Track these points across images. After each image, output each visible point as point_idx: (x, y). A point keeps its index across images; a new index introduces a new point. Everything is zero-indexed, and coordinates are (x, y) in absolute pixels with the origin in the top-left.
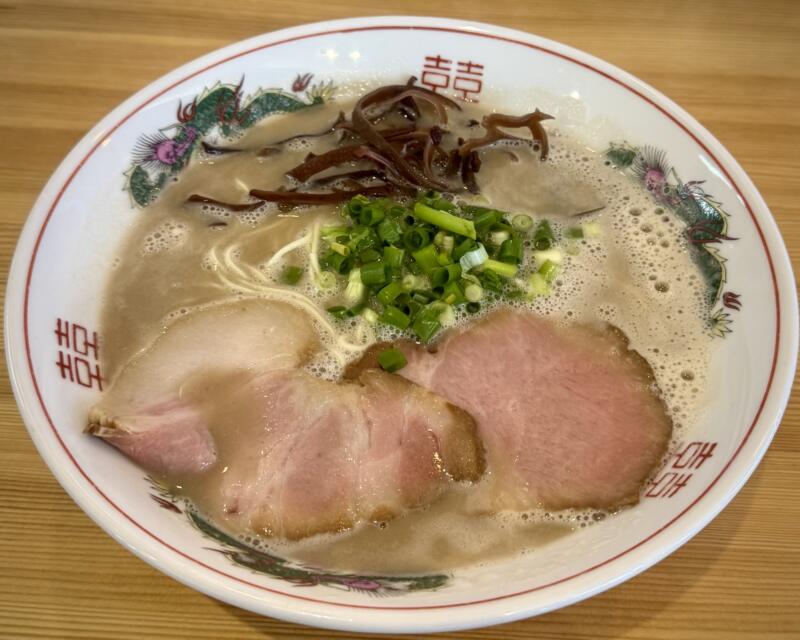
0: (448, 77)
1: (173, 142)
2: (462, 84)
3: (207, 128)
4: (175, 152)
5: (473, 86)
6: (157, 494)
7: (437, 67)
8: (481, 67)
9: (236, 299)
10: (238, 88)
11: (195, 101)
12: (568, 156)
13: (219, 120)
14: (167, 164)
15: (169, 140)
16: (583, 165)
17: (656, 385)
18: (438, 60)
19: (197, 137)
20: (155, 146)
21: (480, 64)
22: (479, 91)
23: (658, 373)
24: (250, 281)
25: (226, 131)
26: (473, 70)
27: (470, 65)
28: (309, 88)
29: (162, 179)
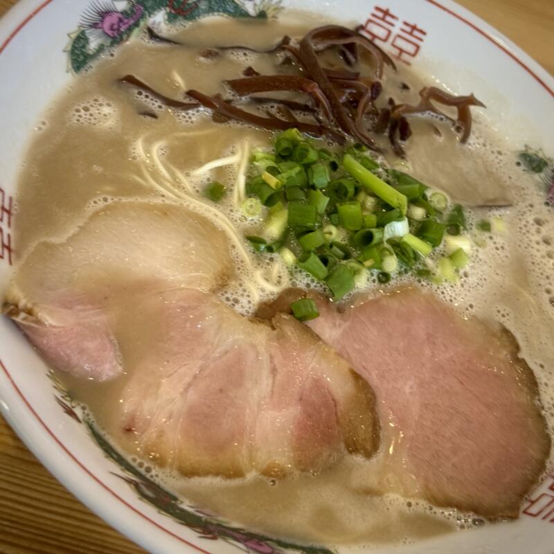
0: (390, 32)
1: (120, 16)
2: (400, 43)
3: (154, 9)
4: (119, 26)
5: (411, 48)
6: (59, 395)
7: (383, 19)
8: (424, 33)
9: (159, 201)
12: (484, 145)
13: (167, 6)
14: (109, 35)
15: (117, 12)
16: (497, 157)
17: (539, 400)
18: (386, 13)
19: (143, 16)
20: (104, 14)
21: (424, 29)
22: (414, 55)
23: (542, 388)
24: (174, 186)
25: (171, 18)
26: (416, 33)
27: (414, 28)
29: (101, 49)
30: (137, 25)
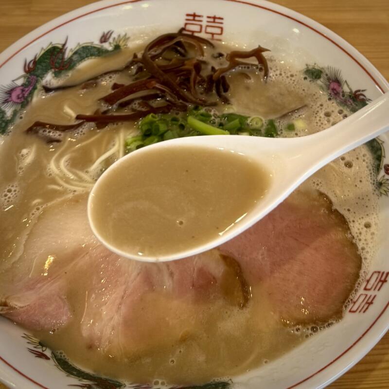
0: (201, 26)
1: (22, 88)
2: (209, 30)
3: (44, 74)
4: (24, 94)
5: (218, 31)
6: (31, 347)
7: (194, 20)
8: (222, 19)
9: (70, 196)
10: (64, 45)
11: (35, 58)
12: (281, 74)
13: (51, 68)
14: (18, 103)
15: (19, 87)
16: (291, 79)
17: (351, 233)
18: (194, 15)
19: (37, 81)
20: (10, 92)
21: (221, 17)
22: (221, 34)
23: (351, 225)
24: (80, 182)
25: (57, 75)
26: (217, 20)
27: (215, 18)
28: (111, 40)
29: (15, 113)
30: (35, 88)
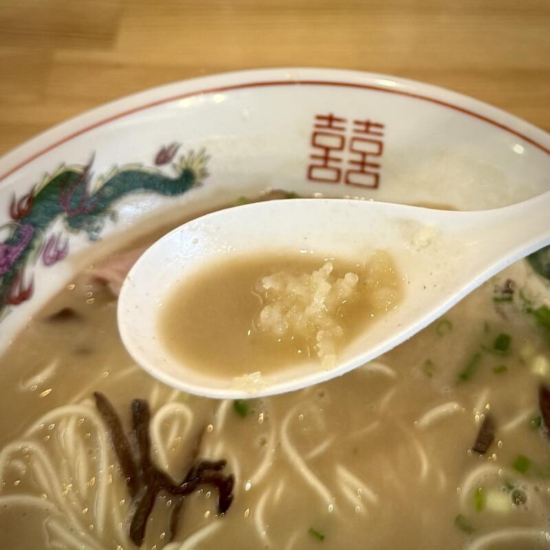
0: (343, 139)
1: (4, 247)
2: (359, 146)
4: (8, 259)
5: (373, 148)
7: (330, 127)
8: (382, 126)
10: (87, 168)
11: (32, 191)
13: (62, 211)
18: (331, 119)
19: (34, 236)
22: (379, 154)
25: (74, 223)
26: (372, 129)
27: (368, 124)
28: (176, 160)
30: (29, 248)
